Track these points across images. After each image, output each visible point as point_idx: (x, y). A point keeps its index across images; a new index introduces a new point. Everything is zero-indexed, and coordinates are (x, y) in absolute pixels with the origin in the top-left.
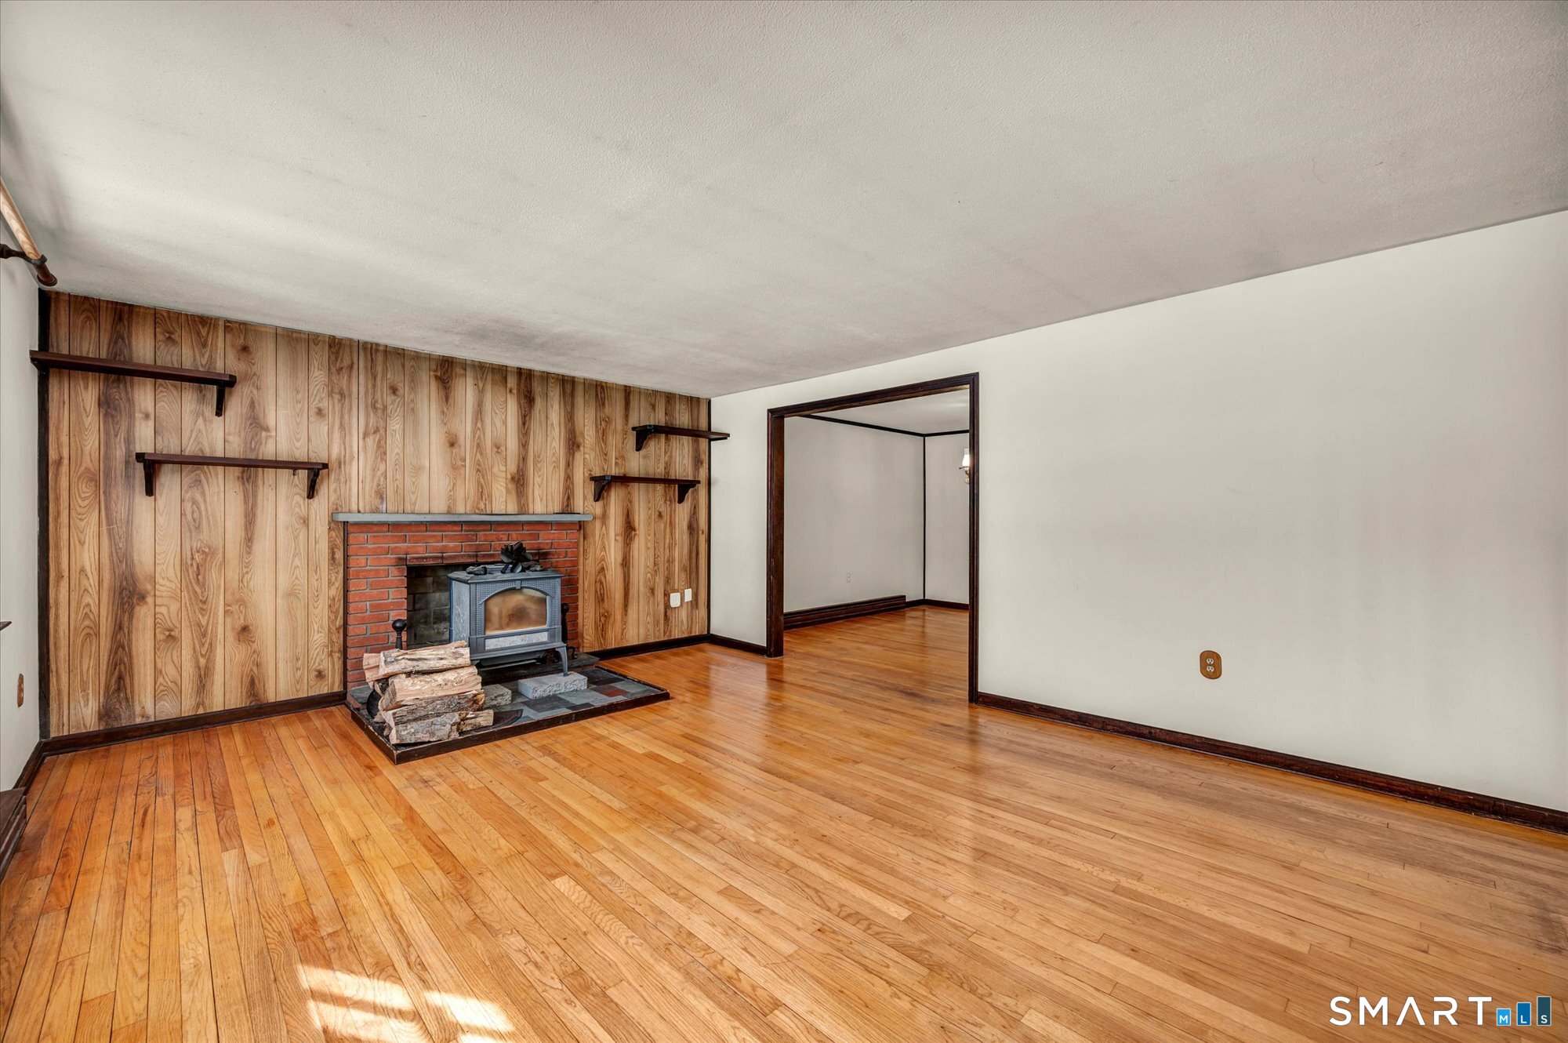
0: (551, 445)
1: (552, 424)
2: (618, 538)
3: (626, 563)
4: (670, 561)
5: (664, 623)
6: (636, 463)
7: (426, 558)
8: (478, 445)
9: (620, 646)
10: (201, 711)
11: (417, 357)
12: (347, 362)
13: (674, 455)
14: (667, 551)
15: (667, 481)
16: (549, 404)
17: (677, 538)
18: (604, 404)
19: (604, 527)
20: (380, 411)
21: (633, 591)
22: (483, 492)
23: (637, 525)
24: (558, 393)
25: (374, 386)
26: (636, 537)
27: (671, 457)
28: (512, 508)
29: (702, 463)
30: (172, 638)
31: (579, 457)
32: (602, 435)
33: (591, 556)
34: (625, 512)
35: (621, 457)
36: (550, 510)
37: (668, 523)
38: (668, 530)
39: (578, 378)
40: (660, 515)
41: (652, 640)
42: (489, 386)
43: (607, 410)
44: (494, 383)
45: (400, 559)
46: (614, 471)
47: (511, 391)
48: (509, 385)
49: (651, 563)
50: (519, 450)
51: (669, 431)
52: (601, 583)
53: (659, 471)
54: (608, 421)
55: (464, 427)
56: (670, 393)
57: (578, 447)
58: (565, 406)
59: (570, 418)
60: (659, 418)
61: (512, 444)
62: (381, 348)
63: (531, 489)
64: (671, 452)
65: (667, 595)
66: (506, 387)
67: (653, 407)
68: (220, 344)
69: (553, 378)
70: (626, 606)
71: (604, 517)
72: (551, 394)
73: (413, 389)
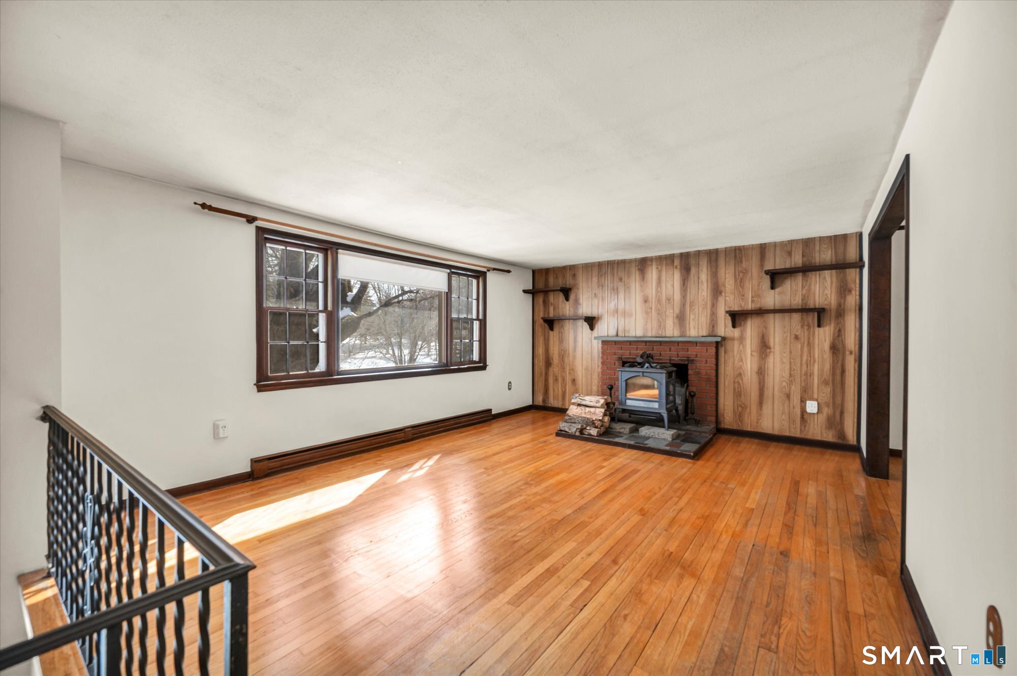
0: (701, 294)
1: (702, 282)
2: (753, 353)
3: (761, 372)
4: (808, 375)
5: (801, 424)
6: (771, 299)
7: (630, 358)
8: (659, 300)
9: (756, 430)
10: (563, 407)
11: (630, 261)
12: (604, 271)
13: (813, 288)
14: (804, 367)
15: (804, 310)
16: (700, 270)
17: (816, 356)
18: (741, 261)
19: (741, 346)
20: (615, 290)
21: (768, 393)
22: (661, 325)
23: (772, 344)
24: (706, 262)
25: (613, 280)
26: (772, 354)
27: (809, 290)
28: (677, 333)
29: (850, 291)
30: (557, 380)
31: (721, 300)
32: (740, 282)
33: (730, 364)
34: (761, 335)
35: (757, 295)
36: (701, 334)
37: (806, 345)
38: (806, 349)
39: (721, 249)
40: (797, 337)
41: (787, 433)
42: (664, 268)
43: (744, 264)
44: (666, 265)
45: (619, 358)
46: (749, 306)
47: (676, 267)
48: (675, 264)
49: (786, 374)
50: (681, 299)
51: (807, 269)
52: (739, 384)
53: (795, 302)
54: (745, 272)
55: (651, 290)
56: (808, 239)
57: (721, 293)
58: (711, 268)
59: (714, 275)
60: (797, 260)
61: (677, 297)
62: (616, 262)
63: (688, 322)
64: (810, 286)
65: (803, 401)
66: (674, 265)
67: (790, 254)
68: (568, 275)
69: (703, 253)
70: (761, 403)
71: (742, 339)
72: (701, 263)
73: (629, 277)
